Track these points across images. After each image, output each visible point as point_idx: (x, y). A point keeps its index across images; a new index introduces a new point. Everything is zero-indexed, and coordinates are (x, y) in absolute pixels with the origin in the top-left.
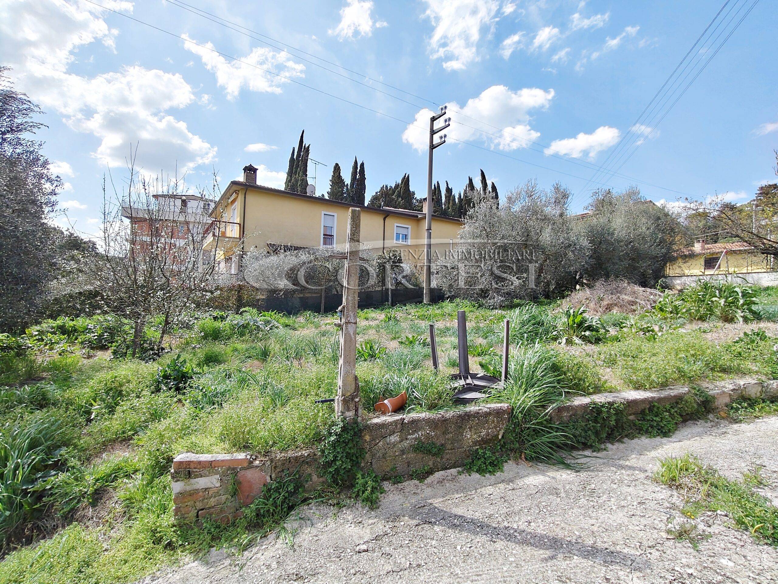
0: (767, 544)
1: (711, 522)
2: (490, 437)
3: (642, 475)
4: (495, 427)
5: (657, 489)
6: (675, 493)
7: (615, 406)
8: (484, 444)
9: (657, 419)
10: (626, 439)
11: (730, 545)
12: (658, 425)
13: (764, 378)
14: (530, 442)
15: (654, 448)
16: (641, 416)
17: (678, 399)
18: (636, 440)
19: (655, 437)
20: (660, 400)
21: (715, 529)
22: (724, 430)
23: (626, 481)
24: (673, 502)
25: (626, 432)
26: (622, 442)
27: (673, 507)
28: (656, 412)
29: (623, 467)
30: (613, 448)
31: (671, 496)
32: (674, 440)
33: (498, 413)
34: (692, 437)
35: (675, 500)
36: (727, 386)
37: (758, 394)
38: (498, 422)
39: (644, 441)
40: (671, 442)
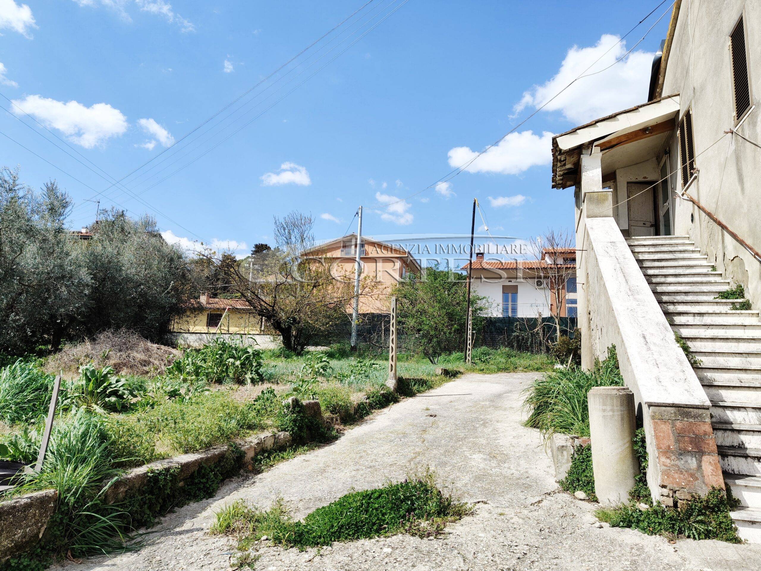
0: (292, 547)
1: (258, 548)
2: (27, 539)
3: (201, 533)
4: (36, 523)
5: (216, 540)
6: (230, 537)
7: (172, 471)
8: (18, 550)
9: (204, 480)
10: (176, 508)
11: (272, 558)
12: (204, 487)
13: (275, 430)
14: (80, 532)
15: (204, 509)
16: (190, 480)
17: (222, 456)
18: (186, 507)
19: (201, 499)
20: (207, 459)
21: (261, 551)
22: (253, 480)
23: (187, 544)
24: (230, 544)
25: (176, 501)
26: (174, 512)
27: (231, 548)
28: (204, 474)
29: (180, 533)
30: (166, 520)
31: (228, 540)
32: (218, 498)
33: (43, 501)
34: (231, 492)
35: (231, 542)
36: (253, 441)
37: (272, 445)
38: (41, 515)
39: (193, 505)
40: (216, 500)
